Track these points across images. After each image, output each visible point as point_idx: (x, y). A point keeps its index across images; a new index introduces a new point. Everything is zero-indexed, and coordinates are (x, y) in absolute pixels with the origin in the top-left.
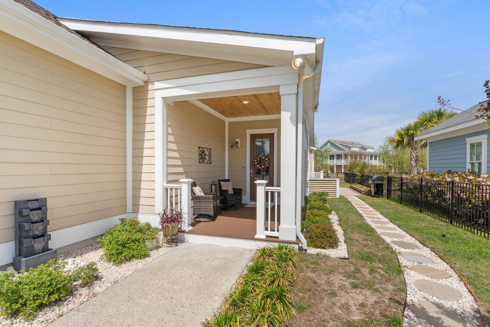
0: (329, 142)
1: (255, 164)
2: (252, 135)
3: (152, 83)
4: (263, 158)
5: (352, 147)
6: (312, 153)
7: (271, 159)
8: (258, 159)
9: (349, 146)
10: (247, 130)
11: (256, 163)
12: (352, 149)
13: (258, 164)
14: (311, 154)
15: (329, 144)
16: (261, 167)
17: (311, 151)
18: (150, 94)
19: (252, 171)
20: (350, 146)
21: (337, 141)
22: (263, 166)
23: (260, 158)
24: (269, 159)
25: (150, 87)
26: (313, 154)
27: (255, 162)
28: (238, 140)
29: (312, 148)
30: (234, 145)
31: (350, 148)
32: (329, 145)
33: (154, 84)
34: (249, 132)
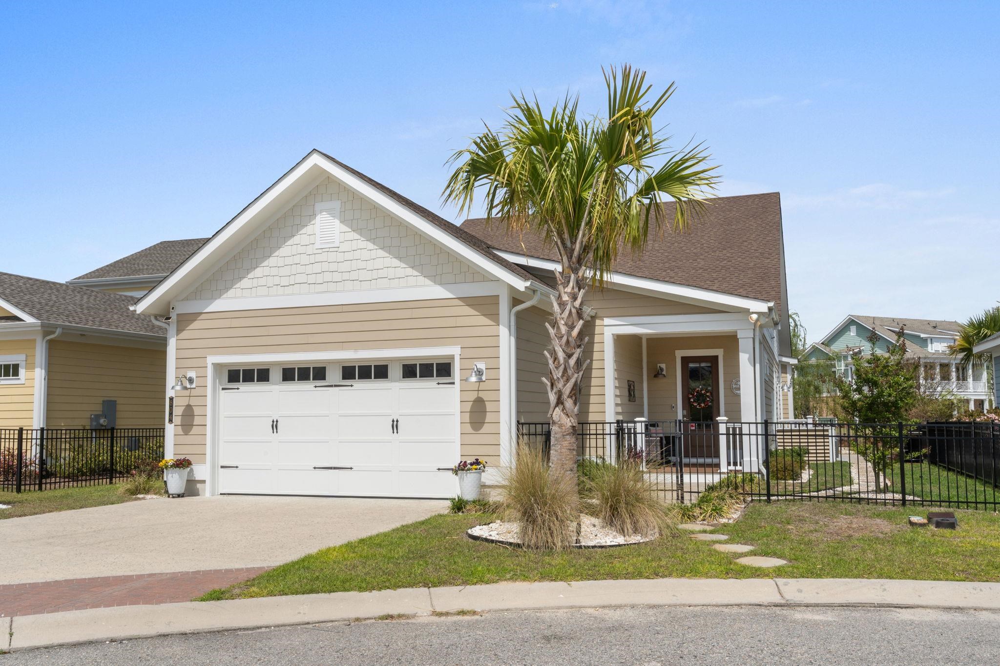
0: (851, 322)
1: (690, 402)
2: (683, 359)
3: (602, 318)
4: (703, 392)
5: (929, 341)
6: (786, 373)
7: (714, 394)
8: (695, 394)
9: (919, 336)
10: (676, 351)
11: (692, 400)
12: (930, 345)
13: (694, 401)
14: (783, 375)
15: (853, 328)
16: (700, 406)
17: (784, 367)
18: (597, 330)
19: (685, 412)
20: (922, 335)
21: (881, 319)
22: (703, 405)
23: (697, 392)
24: (711, 394)
25: (598, 322)
26: (788, 375)
27: (690, 399)
28: (663, 366)
29: (785, 359)
30: (657, 374)
31: (924, 342)
32: (852, 334)
33: (603, 320)
34: (680, 354)
